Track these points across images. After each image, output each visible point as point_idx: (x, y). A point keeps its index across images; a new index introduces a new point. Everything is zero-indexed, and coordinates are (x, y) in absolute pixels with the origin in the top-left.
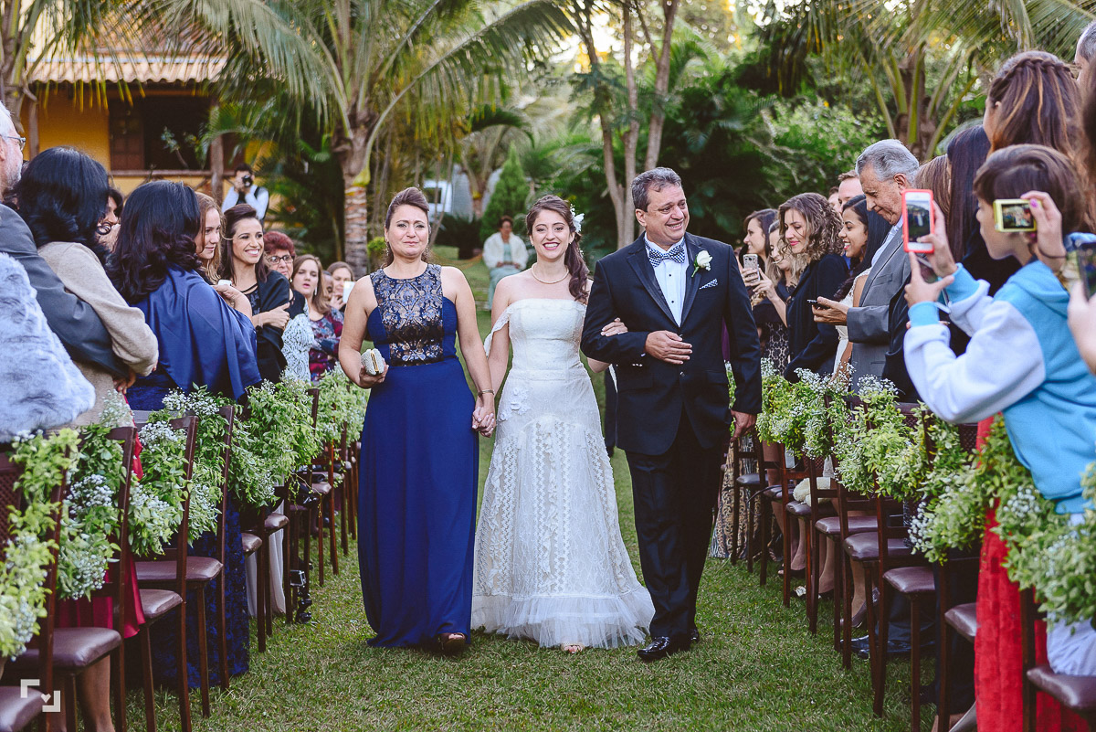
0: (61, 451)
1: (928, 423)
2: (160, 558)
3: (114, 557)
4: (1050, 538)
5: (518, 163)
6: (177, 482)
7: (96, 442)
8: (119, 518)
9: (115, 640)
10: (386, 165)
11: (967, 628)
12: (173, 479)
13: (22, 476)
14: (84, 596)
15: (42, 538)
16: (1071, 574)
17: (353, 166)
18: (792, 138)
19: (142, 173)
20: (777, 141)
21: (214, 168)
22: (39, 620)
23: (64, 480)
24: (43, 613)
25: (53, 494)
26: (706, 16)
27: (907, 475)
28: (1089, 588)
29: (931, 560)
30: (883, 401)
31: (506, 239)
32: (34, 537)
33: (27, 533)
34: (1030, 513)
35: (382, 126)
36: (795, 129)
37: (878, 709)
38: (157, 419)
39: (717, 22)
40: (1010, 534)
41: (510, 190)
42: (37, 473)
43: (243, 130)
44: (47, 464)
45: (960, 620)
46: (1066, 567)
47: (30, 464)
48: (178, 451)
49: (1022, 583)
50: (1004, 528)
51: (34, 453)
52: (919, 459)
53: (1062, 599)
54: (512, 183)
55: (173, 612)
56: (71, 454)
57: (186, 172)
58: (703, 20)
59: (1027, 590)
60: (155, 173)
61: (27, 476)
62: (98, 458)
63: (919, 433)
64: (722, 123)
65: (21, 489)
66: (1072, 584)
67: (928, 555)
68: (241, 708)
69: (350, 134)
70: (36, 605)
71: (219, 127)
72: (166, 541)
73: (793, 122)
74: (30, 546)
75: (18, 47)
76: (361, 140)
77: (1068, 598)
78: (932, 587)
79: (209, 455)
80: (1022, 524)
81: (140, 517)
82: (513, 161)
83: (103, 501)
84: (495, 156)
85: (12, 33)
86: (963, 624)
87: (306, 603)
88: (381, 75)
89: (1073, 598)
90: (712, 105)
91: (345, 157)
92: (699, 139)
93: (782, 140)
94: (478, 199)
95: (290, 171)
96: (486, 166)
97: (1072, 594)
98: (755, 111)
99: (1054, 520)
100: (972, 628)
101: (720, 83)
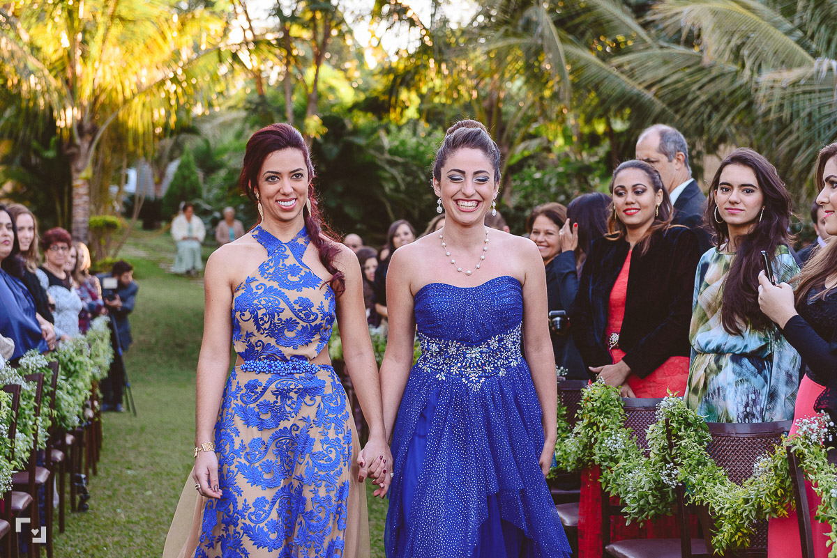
3: (13, 470)
4: (631, 465)
5: (192, 158)
6: (30, 419)
11: (563, 522)
12: (27, 417)
16: (641, 490)
17: (80, 164)
18: (401, 149)
20: (389, 152)
28: (651, 499)
31: (189, 219)
35: (102, 134)
36: (403, 143)
40: (604, 461)
41: (185, 178)
46: (638, 486)
48: (30, 397)
49: (612, 492)
50: (600, 457)
53: (636, 505)
54: (186, 173)
59: (615, 496)
64: (351, 139)
66: (642, 497)
69: (78, 141)
72: (26, 460)
73: (401, 137)
76: (86, 145)
77: (639, 504)
80: (613, 456)
82: (188, 155)
84: (172, 151)
86: (561, 518)
87: (86, 497)
88: (102, 98)
89: (642, 505)
90: (344, 126)
91: (73, 157)
92: (333, 150)
93: (393, 152)
94: (158, 184)
95: (25, 164)
96: (165, 160)
97: (641, 503)
98: (374, 131)
99: (633, 455)
100: (568, 521)
101: (350, 110)
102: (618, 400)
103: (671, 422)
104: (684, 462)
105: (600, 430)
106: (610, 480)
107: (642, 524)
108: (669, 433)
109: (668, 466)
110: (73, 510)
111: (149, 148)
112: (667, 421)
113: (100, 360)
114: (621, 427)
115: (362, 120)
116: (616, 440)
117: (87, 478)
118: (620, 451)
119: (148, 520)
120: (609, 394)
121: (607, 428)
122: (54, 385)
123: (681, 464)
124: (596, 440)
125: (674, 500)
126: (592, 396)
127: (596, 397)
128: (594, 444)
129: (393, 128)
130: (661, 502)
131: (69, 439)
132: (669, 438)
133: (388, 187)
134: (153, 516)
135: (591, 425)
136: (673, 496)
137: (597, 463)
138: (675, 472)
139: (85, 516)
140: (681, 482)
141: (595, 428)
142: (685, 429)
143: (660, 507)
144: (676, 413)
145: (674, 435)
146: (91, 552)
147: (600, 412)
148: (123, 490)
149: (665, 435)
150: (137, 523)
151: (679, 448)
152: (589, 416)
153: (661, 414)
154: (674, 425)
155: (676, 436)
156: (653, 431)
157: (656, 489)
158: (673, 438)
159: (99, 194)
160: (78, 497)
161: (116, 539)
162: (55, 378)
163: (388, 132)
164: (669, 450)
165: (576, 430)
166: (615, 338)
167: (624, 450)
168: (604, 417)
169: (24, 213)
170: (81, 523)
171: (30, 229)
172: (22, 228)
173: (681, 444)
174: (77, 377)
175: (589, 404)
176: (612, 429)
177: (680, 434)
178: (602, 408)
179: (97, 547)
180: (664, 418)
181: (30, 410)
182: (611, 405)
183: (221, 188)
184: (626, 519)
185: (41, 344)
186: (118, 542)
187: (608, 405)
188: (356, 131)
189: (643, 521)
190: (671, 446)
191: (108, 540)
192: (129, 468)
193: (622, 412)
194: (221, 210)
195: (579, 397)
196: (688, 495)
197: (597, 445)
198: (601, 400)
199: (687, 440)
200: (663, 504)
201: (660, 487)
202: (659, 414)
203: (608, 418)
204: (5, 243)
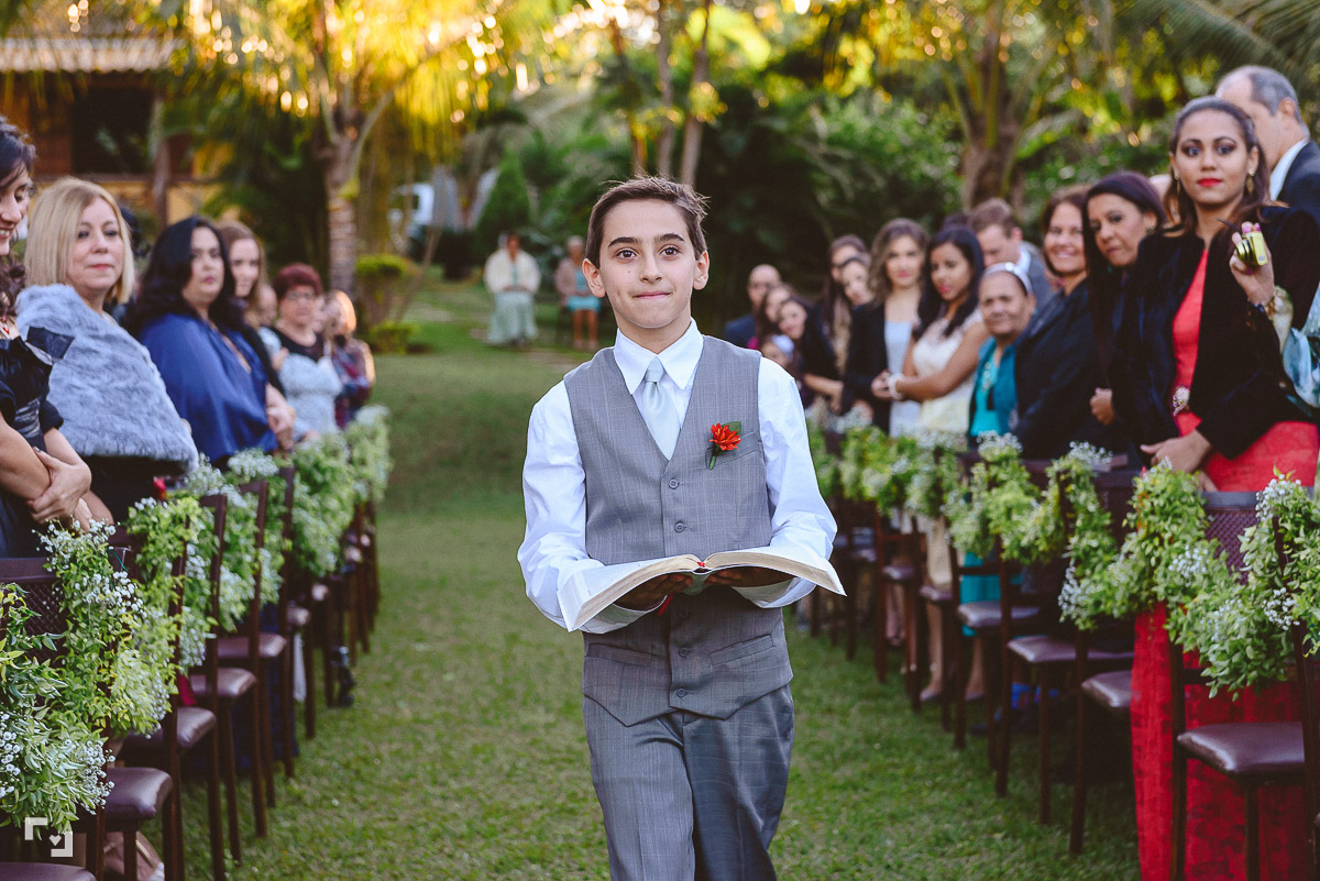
0: (181, 521)
1: (1063, 485)
2: (231, 635)
3: (211, 632)
4: (1217, 599)
5: (517, 165)
6: (247, 552)
11: (1106, 700)
12: (243, 549)
13: (144, 549)
15: (169, 613)
16: (1233, 638)
17: (339, 174)
18: (847, 138)
20: (828, 142)
21: (157, 175)
22: (171, 697)
23: (185, 551)
24: (175, 690)
27: (1037, 538)
28: (1250, 652)
29: (1082, 627)
30: (1006, 459)
31: (513, 257)
32: (159, 612)
33: (153, 608)
34: (1195, 575)
35: (372, 127)
36: (849, 128)
37: (1001, 790)
40: (1172, 594)
41: (507, 197)
42: (160, 545)
43: (199, 130)
44: (170, 535)
45: (1098, 691)
46: (1229, 632)
47: (152, 534)
48: (247, 518)
49: (1186, 644)
50: (1166, 588)
51: (154, 524)
52: (1052, 521)
53: (1225, 663)
54: (510, 189)
56: (191, 525)
59: (1191, 652)
61: (151, 548)
63: (1052, 493)
64: (766, 122)
66: (1235, 649)
67: (1079, 622)
68: (308, 799)
69: (334, 137)
70: (166, 682)
71: (163, 127)
72: (239, 617)
73: (847, 119)
74: (157, 621)
76: (347, 145)
77: (1231, 662)
78: (1071, 656)
80: (1187, 585)
82: (511, 162)
84: (486, 155)
86: (1103, 695)
87: (348, 684)
88: (372, 69)
89: (1236, 664)
90: (753, 103)
91: (328, 164)
92: (737, 141)
93: (833, 141)
94: (466, 209)
95: (256, 179)
96: (476, 168)
97: (1235, 659)
98: (802, 108)
99: (1220, 581)
100: (1115, 699)
101: (762, 75)
102: (1194, 494)
103: (1283, 522)
104: (1304, 586)
105: (1166, 544)
106: (1182, 626)
107: (1236, 696)
108: (1279, 539)
109: (1277, 592)
110: (330, 703)
111: (447, 147)
112: (1275, 520)
113: (369, 471)
114: (1199, 539)
115: (782, 90)
116: (1192, 559)
117: (352, 653)
118: (1199, 577)
119: (446, 718)
120: (1178, 485)
121: (1178, 540)
122: (289, 501)
123: (1299, 591)
124: (1158, 560)
125: (1290, 655)
126: (1151, 489)
127: (1158, 490)
128: (1155, 568)
129: (833, 105)
130: (1267, 658)
131: (319, 592)
132: (1279, 549)
133: (824, 197)
134: (453, 710)
135: (1150, 536)
136: (1289, 646)
137: (1161, 598)
138: (1289, 602)
139: (348, 714)
140: (1299, 619)
141: (1156, 541)
142: (1306, 532)
143: (1267, 666)
144: (1290, 507)
145: (1287, 543)
146: (354, 766)
147: (1165, 515)
148: (408, 673)
149: (1272, 545)
150: (428, 722)
151: (1296, 564)
152: (1146, 523)
153: (1265, 510)
154: (1288, 526)
155: (1291, 543)
156: (1252, 538)
157: (1259, 636)
158: (1286, 547)
159: (371, 223)
160: (337, 687)
161: (395, 746)
162: (290, 491)
163: (825, 110)
164: (1279, 570)
165: (1126, 548)
166: (1182, 395)
167: (1205, 576)
168: (1172, 523)
169: (243, 237)
170: (343, 724)
171: (253, 263)
172: (239, 262)
173: (1298, 559)
174: (329, 492)
175: (1147, 503)
176: (1184, 542)
177: (1297, 540)
178: (1168, 508)
179: (365, 760)
180: (1271, 516)
181: (248, 537)
182: (1183, 504)
183: (562, 207)
184: (1209, 688)
185: (266, 437)
186: (398, 752)
187: (1177, 503)
188: (773, 110)
189: (1237, 689)
190: (1283, 561)
191: (384, 749)
192: (420, 640)
193: (1202, 513)
194: (563, 244)
195: (1131, 490)
196: (1309, 641)
197: (1161, 568)
198: (1166, 495)
199: (1308, 550)
200: (1272, 660)
201: (1265, 632)
202: (1261, 510)
203: (1178, 524)
204: (209, 280)
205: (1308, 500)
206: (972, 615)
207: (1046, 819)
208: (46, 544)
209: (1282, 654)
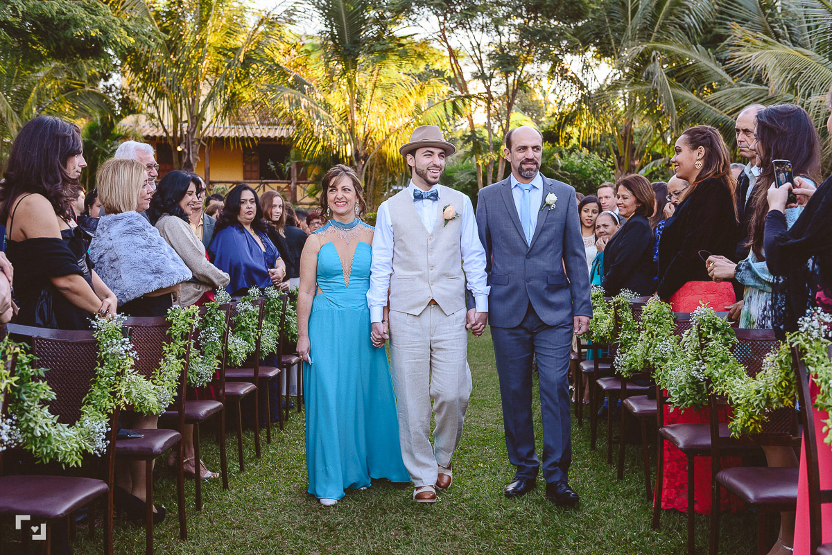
1: (616, 308)
3: (218, 367)
6: (253, 331)
7: (213, 311)
8: (222, 348)
9: (220, 406)
10: (373, 178)
11: (633, 409)
13: (171, 328)
14: (203, 385)
15: (178, 358)
16: (681, 384)
18: (570, 167)
19: (258, 181)
20: (562, 168)
21: (292, 179)
22: (174, 397)
23: (192, 330)
24: (176, 394)
25: (185, 336)
26: (531, 108)
27: (607, 333)
28: (688, 391)
29: (624, 376)
32: (174, 357)
33: (171, 355)
34: (667, 352)
35: (371, 160)
36: (572, 163)
37: (593, 447)
38: (245, 300)
39: (536, 111)
40: (656, 361)
42: (178, 326)
44: (183, 322)
45: (629, 405)
46: (679, 381)
47: (174, 322)
48: (254, 316)
49: (661, 386)
50: (654, 358)
51: (177, 316)
52: (612, 325)
53: (677, 396)
55: (252, 393)
57: (279, 181)
58: (530, 110)
59: (663, 390)
60: (264, 181)
61: (173, 327)
62: (214, 319)
63: (612, 312)
65: (170, 334)
66: (681, 389)
67: (623, 374)
70: (172, 390)
71: (294, 159)
73: (570, 159)
74: (172, 362)
75: (197, 120)
77: (680, 395)
78: (620, 387)
79: (273, 316)
80: (663, 357)
81: (231, 347)
83: (215, 340)
85: (195, 114)
86: (631, 407)
88: (371, 136)
89: (682, 396)
97: (682, 394)
99: (679, 356)
100: (636, 409)
102: (670, 314)
103: (702, 327)
104: (711, 360)
105: (654, 337)
106: (660, 376)
107: (683, 411)
108: (700, 335)
109: (699, 363)
112: (699, 326)
114: (671, 335)
116: (666, 345)
120: (662, 309)
121: (660, 335)
123: (708, 362)
124: (651, 345)
126: (649, 310)
127: (652, 311)
128: (649, 348)
130: (698, 394)
132: (700, 340)
137: (651, 363)
138: (703, 367)
140: (707, 376)
141: (650, 335)
142: (713, 333)
143: (697, 398)
144: (706, 320)
145: (704, 338)
147: (654, 322)
149: (698, 338)
151: (708, 349)
153: (695, 321)
154: (705, 329)
155: (706, 338)
156: (688, 335)
157: (691, 383)
158: (704, 340)
163: (561, 155)
164: (700, 351)
165: (640, 338)
167: (672, 353)
168: (658, 327)
169: (277, 195)
171: (280, 206)
172: (275, 206)
173: (709, 346)
175: (647, 317)
176: (663, 336)
177: (708, 336)
178: (656, 320)
180: (697, 324)
182: (663, 318)
187: (661, 317)
189: (684, 409)
190: (702, 346)
196: (712, 387)
197: (652, 348)
198: (656, 314)
199: (714, 342)
200: (700, 395)
201: (695, 382)
202: (693, 321)
203: (661, 327)
204: (249, 213)
205: (716, 316)
206: (585, 366)
207: (610, 462)
208: (94, 325)
209: (704, 392)
